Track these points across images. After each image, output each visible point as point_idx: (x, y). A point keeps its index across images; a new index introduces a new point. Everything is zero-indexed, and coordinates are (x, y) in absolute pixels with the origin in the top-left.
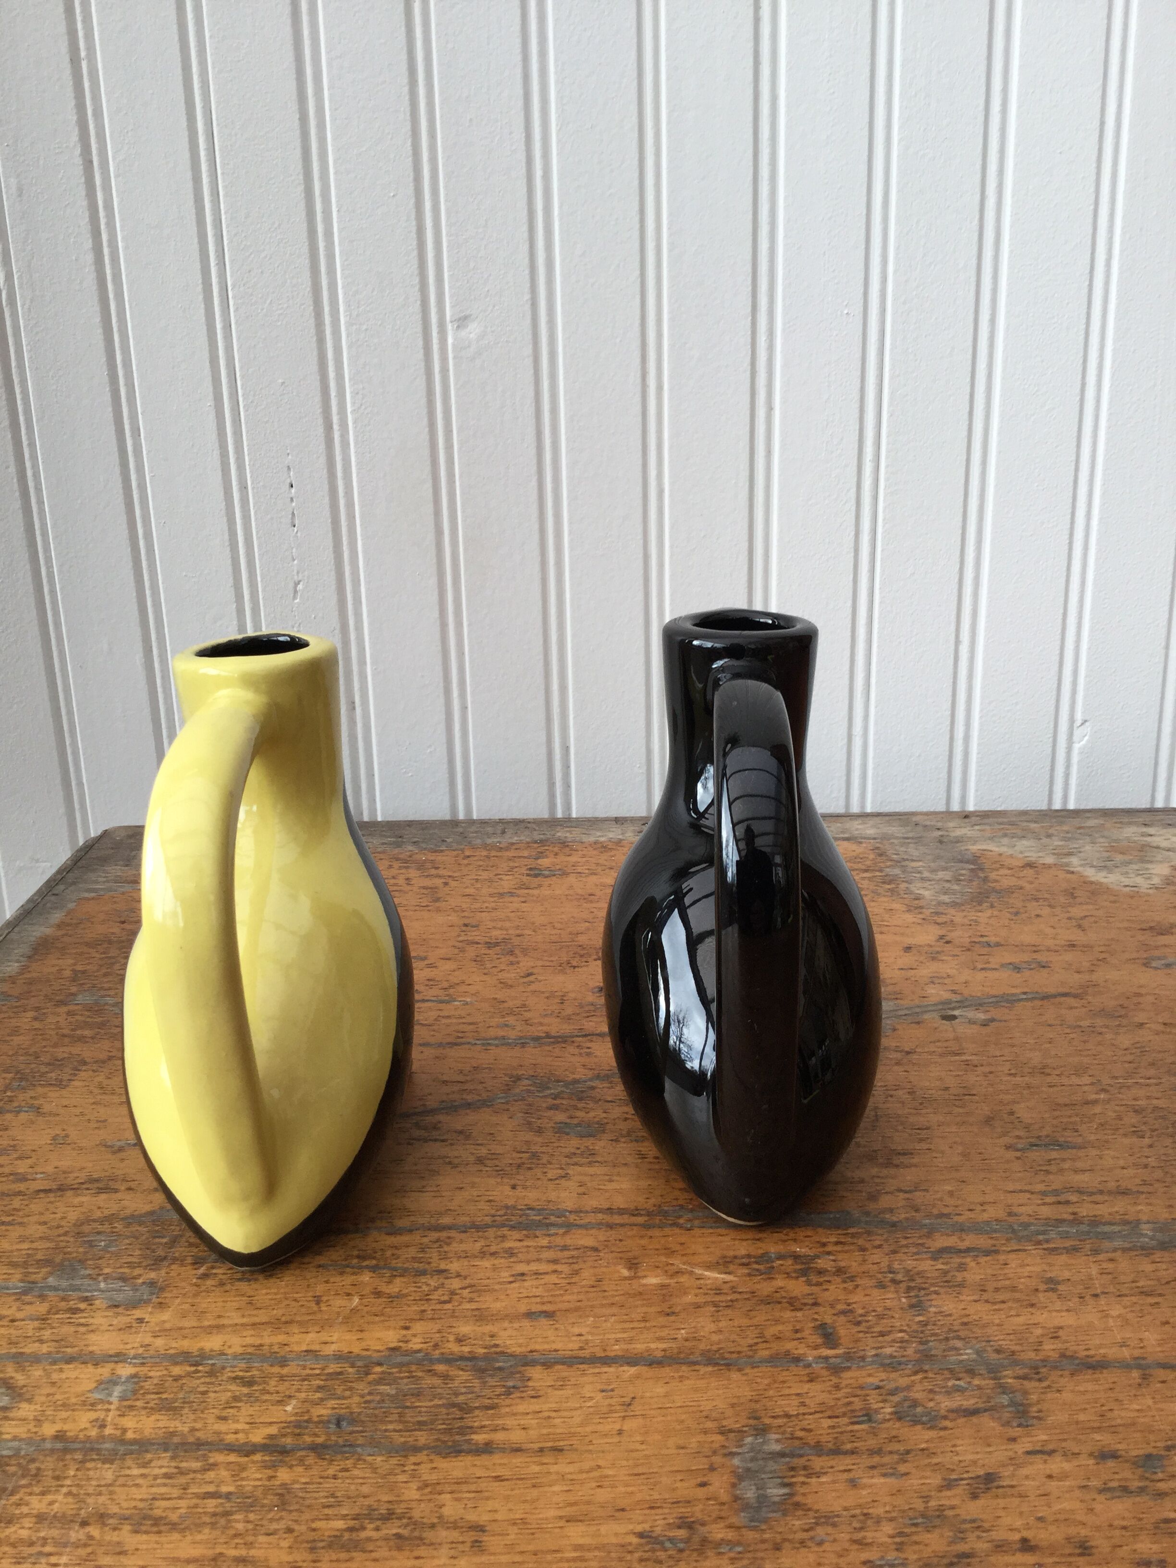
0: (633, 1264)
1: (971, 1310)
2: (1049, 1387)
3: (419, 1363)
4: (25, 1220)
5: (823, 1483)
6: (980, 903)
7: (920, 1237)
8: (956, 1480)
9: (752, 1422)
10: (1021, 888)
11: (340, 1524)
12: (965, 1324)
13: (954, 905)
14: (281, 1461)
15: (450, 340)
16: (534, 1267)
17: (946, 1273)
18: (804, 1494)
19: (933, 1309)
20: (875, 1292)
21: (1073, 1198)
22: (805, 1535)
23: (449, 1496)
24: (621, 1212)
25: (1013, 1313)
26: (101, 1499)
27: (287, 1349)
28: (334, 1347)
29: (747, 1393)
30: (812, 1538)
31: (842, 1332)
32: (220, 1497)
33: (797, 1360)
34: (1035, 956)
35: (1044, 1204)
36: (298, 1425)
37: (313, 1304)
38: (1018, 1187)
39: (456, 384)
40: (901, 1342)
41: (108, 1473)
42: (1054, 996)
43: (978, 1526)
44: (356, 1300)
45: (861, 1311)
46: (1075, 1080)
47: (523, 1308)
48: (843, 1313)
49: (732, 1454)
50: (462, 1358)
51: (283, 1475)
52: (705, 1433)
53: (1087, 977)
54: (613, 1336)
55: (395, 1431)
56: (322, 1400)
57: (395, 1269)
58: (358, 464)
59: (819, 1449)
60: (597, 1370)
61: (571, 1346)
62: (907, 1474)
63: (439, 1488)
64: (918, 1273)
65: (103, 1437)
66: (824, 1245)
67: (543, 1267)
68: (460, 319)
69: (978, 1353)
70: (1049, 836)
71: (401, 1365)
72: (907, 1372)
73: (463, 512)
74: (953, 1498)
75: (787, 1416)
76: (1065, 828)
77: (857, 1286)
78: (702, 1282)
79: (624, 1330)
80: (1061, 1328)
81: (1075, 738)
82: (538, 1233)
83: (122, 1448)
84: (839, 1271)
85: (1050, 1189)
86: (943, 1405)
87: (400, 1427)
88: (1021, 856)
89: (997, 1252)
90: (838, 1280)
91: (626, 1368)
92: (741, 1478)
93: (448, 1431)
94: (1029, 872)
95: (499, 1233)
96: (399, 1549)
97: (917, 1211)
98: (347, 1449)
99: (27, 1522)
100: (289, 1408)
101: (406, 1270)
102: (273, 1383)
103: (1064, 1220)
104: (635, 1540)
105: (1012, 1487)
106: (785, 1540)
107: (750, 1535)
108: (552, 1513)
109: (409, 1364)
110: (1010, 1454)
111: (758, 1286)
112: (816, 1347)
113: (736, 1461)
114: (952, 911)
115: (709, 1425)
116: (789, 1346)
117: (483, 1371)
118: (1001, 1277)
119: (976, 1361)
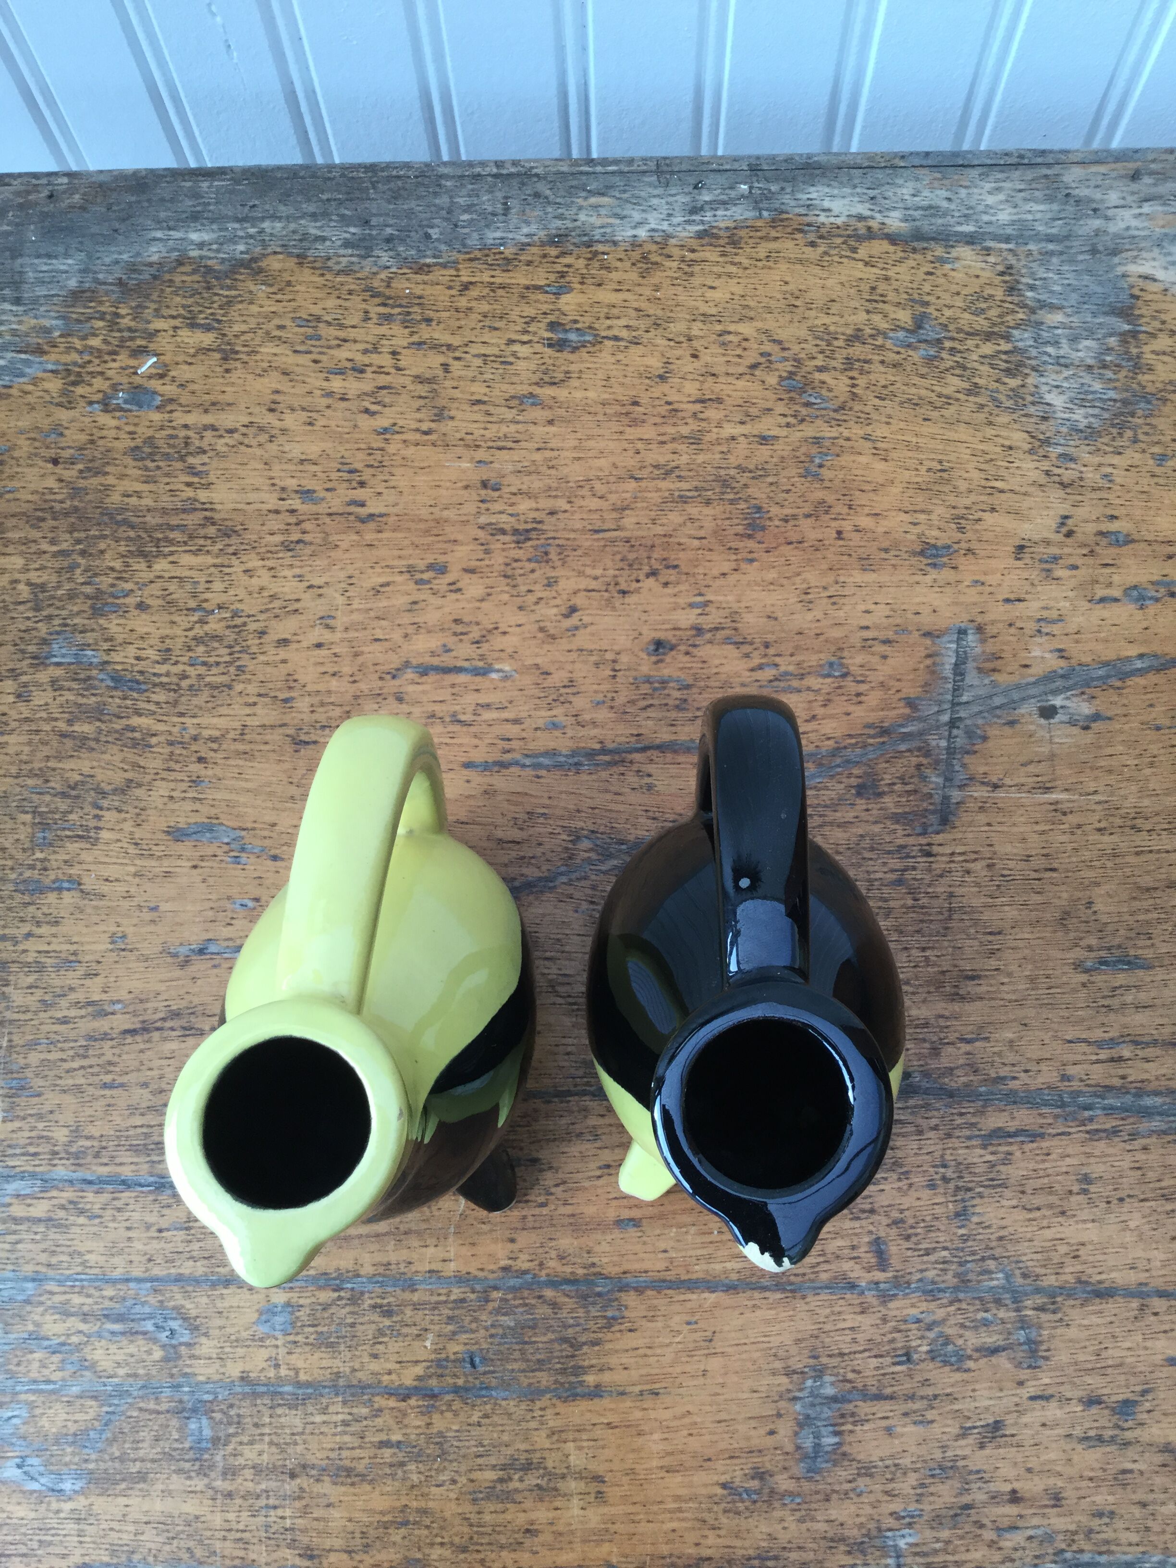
1: (1008, 1221)
2: (1061, 1320)
3: (529, 1286)
5: (866, 1432)
6: (1122, 429)
7: (974, 1114)
8: (970, 1428)
9: (812, 1362)
11: (492, 1475)
12: (1001, 1238)
13: (1089, 434)
14: (433, 1406)
17: (992, 1165)
18: (850, 1444)
19: (975, 1219)
20: (926, 1193)
21: (1126, 1053)
22: (848, 1486)
23: (571, 1444)
25: (1045, 1223)
26: (299, 1449)
27: (412, 1268)
28: (452, 1266)
29: (807, 1326)
30: (854, 1490)
31: (893, 1249)
32: (392, 1447)
33: (852, 1286)
34: (1167, 567)
35: (1098, 1062)
36: (439, 1363)
38: (1077, 1033)
40: (943, 1262)
41: (296, 1420)
43: (980, 1476)
45: (911, 1221)
46: (1165, 841)
47: (612, 1214)
48: (896, 1223)
49: (795, 1399)
50: (567, 1281)
51: (439, 1423)
52: (774, 1374)
54: (694, 1254)
55: (519, 1370)
56: (454, 1333)
59: (866, 1396)
60: (682, 1297)
61: (658, 1265)
62: (932, 1422)
63: (564, 1436)
64: (968, 1166)
65: (281, 1378)
69: (1007, 1277)
71: (514, 1289)
72: (945, 1301)
74: (965, 1447)
75: (842, 1355)
77: (911, 1185)
79: (704, 1247)
80: (1083, 1244)
83: (300, 1392)
85: (1107, 1036)
86: (970, 1343)
87: (524, 1366)
89: (1042, 1136)
90: (895, 1176)
91: (706, 1295)
92: (801, 1425)
93: (563, 1371)
96: (541, 1500)
97: (976, 1071)
98: (484, 1392)
99: (248, 1473)
100: (428, 1344)
102: (408, 1312)
103: (1112, 1088)
104: (719, 1491)
105: (1013, 1436)
106: (834, 1491)
107: (807, 1486)
108: (655, 1463)
109: (520, 1289)
110: (1016, 1399)
112: (869, 1269)
113: (798, 1407)
114: (1084, 452)
115: (778, 1365)
116: (847, 1266)
117: (585, 1297)
118: (1041, 1173)
119: (1003, 1288)
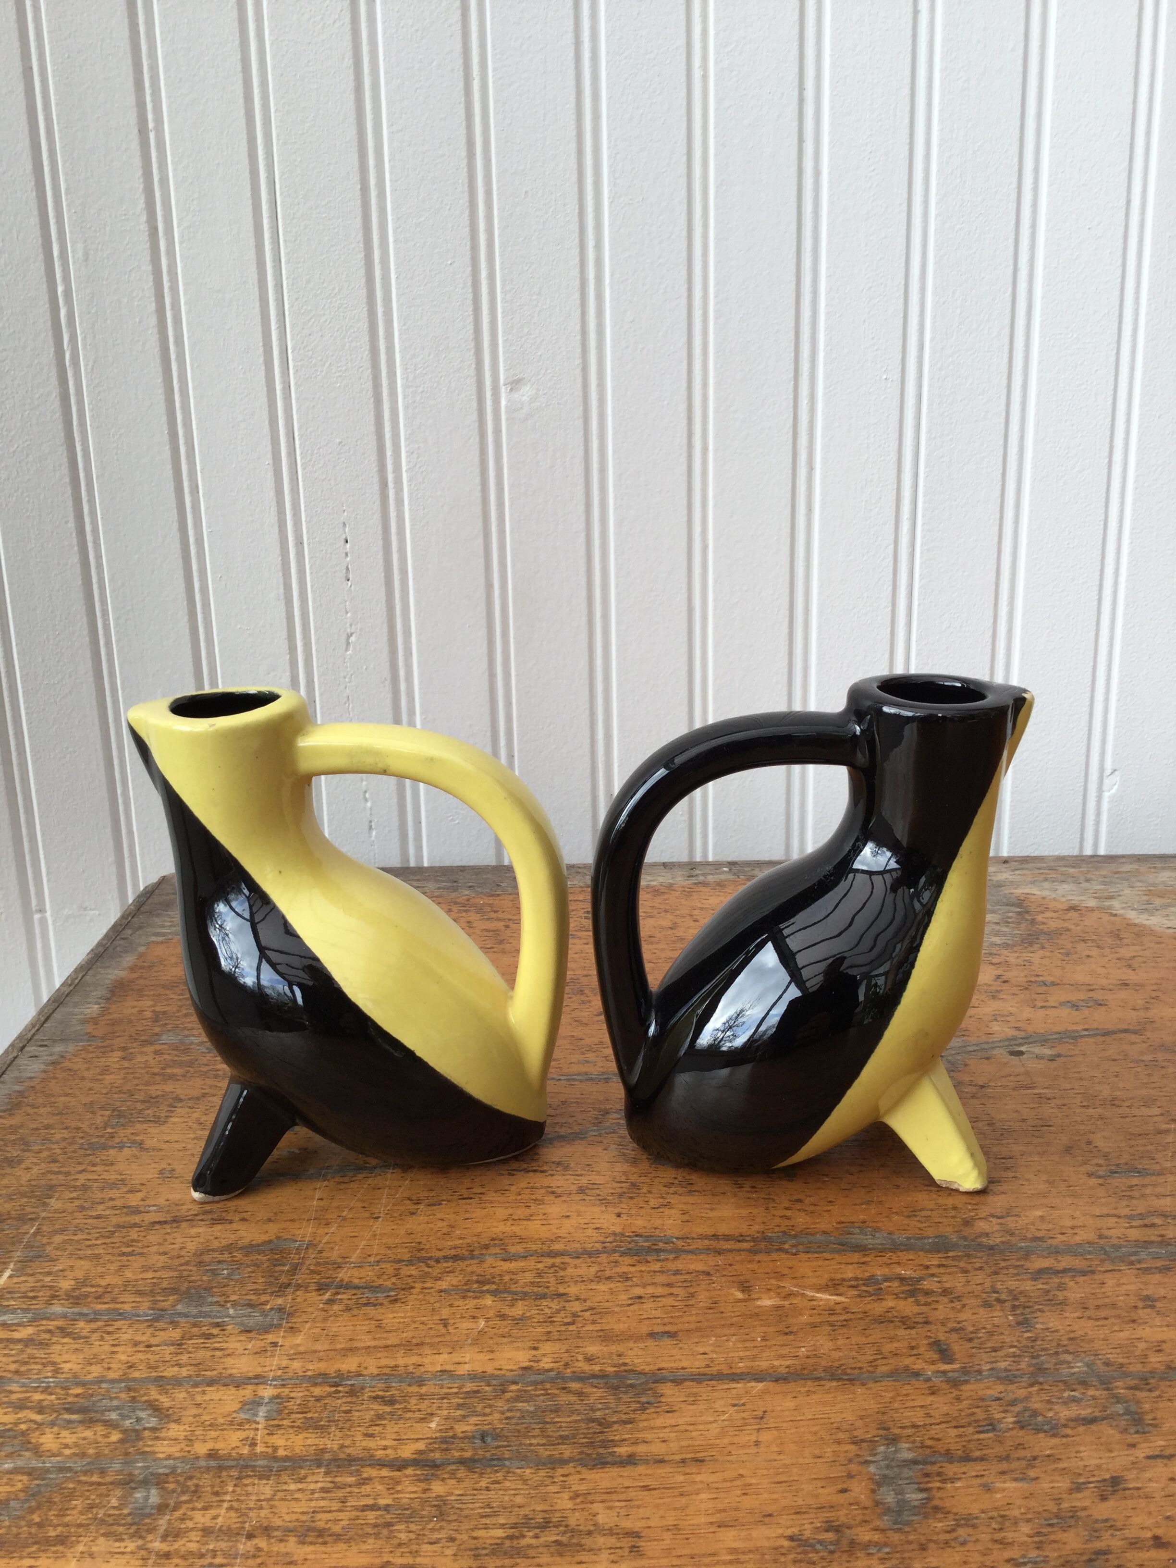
0: (745, 1287)
1: (1075, 1327)
2: (1160, 1396)
3: (553, 1381)
4: (145, 1251)
5: (959, 1488)
6: (1031, 944)
7: (1018, 1260)
8: (1084, 1483)
9: (881, 1432)
10: (1068, 930)
11: (500, 1533)
12: (1071, 1339)
13: (1006, 946)
14: (433, 1475)
15: (503, 403)
16: (650, 1290)
17: (1047, 1292)
18: (941, 1499)
19: (1039, 1326)
20: (983, 1312)
21: (1158, 1221)
22: (948, 1536)
23: (600, 1505)
24: (727, 1238)
25: (1116, 1328)
26: (263, 1513)
27: (422, 1369)
28: (467, 1367)
29: (872, 1405)
30: (955, 1539)
31: (956, 1348)
32: (379, 1509)
33: (917, 1374)
34: (1091, 994)
35: (1131, 1227)
36: (444, 1440)
37: (441, 1327)
38: (1105, 1211)
39: (508, 444)
40: (1015, 1356)
41: (266, 1489)
42: (1114, 1032)
43: (1111, 1525)
44: (482, 1323)
45: (971, 1329)
46: (1145, 1111)
47: (645, 1329)
48: (955, 1330)
49: (867, 1462)
50: (594, 1376)
51: (438, 1488)
52: (839, 1443)
53: (1142, 1014)
54: (737, 1354)
55: (538, 1445)
56: (464, 1417)
57: (516, 1293)
58: (412, 520)
59: (949, 1456)
60: (726, 1386)
61: (697, 1364)
62: (1037, 1478)
63: (590, 1498)
64: (1021, 1293)
65: (255, 1454)
66: (927, 1267)
67: (660, 1291)
68: (512, 383)
69: (1088, 1365)
70: (1088, 880)
71: (536, 1383)
72: (1024, 1384)
73: (513, 566)
74: (1084, 1500)
75: (915, 1426)
76: (1104, 873)
77: (964, 1306)
78: (815, 1303)
79: (746, 1349)
80: (1164, 1342)
81: (1105, 787)
82: (649, 1258)
83: (276, 1465)
84: (945, 1292)
85: (1135, 1213)
86: (1062, 1415)
87: (544, 1441)
88: (1064, 899)
89: (1093, 1272)
90: (945, 1300)
91: (753, 1384)
92: (879, 1485)
93: (591, 1444)
94: (1072, 914)
95: (612, 1258)
96: (561, 1555)
97: (1012, 1235)
98: (495, 1462)
99: (194, 1536)
100: (433, 1425)
101: (525, 1294)
102: (413, 1401)
103: (1152, 1242)
104: (786, 1543)
105: (1138, 1489)
106: (930, 1541)
107: (895, 1537)
108: (703, 1520)
109: (542, 1382)
110: (1131, 1458)
111: (869, 1306)
112: (933, 1363)
113: (872, 1469)
114: (1005, 952)
115: (841, 1436)
116: (907, 1361)
117: (616, 1388)
118: (1100, 1296)
119: (1087, 1373)
